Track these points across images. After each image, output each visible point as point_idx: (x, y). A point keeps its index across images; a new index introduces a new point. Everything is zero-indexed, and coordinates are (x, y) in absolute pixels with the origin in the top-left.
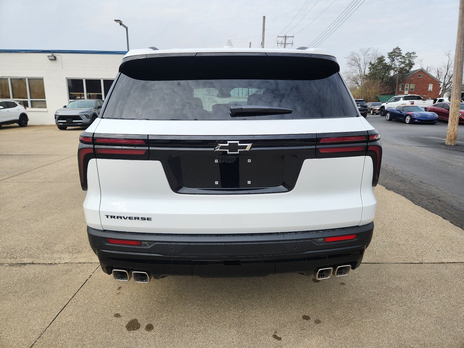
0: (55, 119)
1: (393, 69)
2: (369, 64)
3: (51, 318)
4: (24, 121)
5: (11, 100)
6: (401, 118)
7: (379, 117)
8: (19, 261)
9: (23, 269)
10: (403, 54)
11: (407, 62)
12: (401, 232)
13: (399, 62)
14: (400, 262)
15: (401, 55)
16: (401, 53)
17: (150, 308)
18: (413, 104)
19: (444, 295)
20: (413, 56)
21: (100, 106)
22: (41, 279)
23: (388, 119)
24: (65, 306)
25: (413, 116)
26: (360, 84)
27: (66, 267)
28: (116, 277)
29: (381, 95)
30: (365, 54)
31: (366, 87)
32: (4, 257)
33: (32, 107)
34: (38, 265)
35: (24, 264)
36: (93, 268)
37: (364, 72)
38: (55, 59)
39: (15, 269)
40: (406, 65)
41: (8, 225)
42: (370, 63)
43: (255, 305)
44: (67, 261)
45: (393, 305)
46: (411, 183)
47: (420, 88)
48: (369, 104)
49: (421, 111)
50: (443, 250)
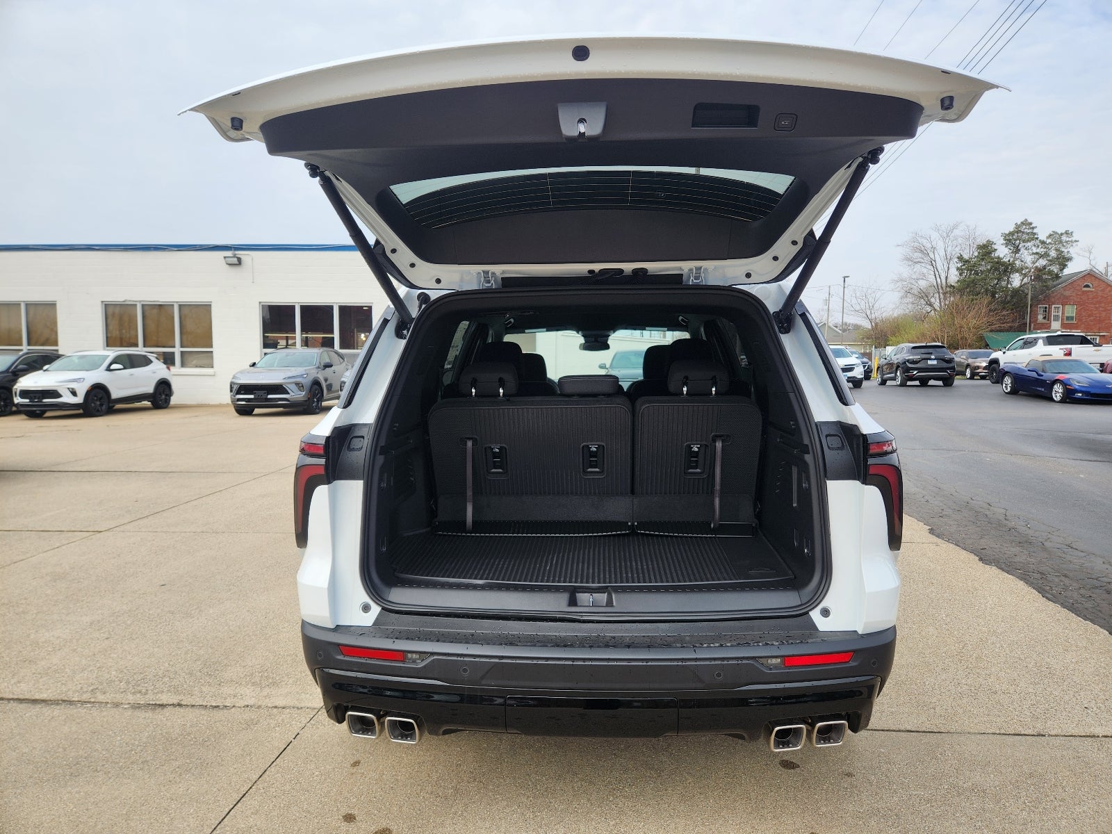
0: (231, 391)
1: (1019, 270)
2: (956, 260)
3: (216, 819)
4: (163, 397)
5: (140, 350)
6: (1040, 389)
7: (987, 385)
8: (151, 698)
9: (160, 716)
10: (1042, 237)
11: (1053, 254)
12: (1002, 663)
13: (1033, 254)
14: (990, 731)
15: (1037, 238)
16: (1035, 234)
17: (418, 805)
18: (1069, 354)
19: (1085, 808)
20: (1068, 239)
21: (328, 363)
22: (196, 738)
23: (1009, 389)
24: (245, 795)
25: (1068, 383)
26: (937, 305)
27: (247, 715)
28: (353, 729)
29: (991, 331)
30: (946, 236)
31: (951, 313)
32: (121, 690)
33: (183, 365)
34: (191, 710)
35: (162, 706)
36: (303, 719)
37: (947, 278)
38: (240, 261)
39: (143, 717)
40: (1052, 262)
41: (129, 622)
42: (960, 258)
43: (645, 811)
44: (251, 702)
45: (959, 824)
46: (1044, 549)
47: (1089, 316)
48: (962, 355)
49: (1091, 371)
50: (1099, 708)
